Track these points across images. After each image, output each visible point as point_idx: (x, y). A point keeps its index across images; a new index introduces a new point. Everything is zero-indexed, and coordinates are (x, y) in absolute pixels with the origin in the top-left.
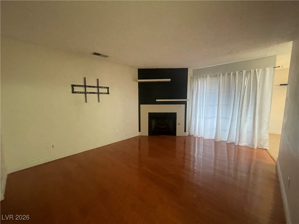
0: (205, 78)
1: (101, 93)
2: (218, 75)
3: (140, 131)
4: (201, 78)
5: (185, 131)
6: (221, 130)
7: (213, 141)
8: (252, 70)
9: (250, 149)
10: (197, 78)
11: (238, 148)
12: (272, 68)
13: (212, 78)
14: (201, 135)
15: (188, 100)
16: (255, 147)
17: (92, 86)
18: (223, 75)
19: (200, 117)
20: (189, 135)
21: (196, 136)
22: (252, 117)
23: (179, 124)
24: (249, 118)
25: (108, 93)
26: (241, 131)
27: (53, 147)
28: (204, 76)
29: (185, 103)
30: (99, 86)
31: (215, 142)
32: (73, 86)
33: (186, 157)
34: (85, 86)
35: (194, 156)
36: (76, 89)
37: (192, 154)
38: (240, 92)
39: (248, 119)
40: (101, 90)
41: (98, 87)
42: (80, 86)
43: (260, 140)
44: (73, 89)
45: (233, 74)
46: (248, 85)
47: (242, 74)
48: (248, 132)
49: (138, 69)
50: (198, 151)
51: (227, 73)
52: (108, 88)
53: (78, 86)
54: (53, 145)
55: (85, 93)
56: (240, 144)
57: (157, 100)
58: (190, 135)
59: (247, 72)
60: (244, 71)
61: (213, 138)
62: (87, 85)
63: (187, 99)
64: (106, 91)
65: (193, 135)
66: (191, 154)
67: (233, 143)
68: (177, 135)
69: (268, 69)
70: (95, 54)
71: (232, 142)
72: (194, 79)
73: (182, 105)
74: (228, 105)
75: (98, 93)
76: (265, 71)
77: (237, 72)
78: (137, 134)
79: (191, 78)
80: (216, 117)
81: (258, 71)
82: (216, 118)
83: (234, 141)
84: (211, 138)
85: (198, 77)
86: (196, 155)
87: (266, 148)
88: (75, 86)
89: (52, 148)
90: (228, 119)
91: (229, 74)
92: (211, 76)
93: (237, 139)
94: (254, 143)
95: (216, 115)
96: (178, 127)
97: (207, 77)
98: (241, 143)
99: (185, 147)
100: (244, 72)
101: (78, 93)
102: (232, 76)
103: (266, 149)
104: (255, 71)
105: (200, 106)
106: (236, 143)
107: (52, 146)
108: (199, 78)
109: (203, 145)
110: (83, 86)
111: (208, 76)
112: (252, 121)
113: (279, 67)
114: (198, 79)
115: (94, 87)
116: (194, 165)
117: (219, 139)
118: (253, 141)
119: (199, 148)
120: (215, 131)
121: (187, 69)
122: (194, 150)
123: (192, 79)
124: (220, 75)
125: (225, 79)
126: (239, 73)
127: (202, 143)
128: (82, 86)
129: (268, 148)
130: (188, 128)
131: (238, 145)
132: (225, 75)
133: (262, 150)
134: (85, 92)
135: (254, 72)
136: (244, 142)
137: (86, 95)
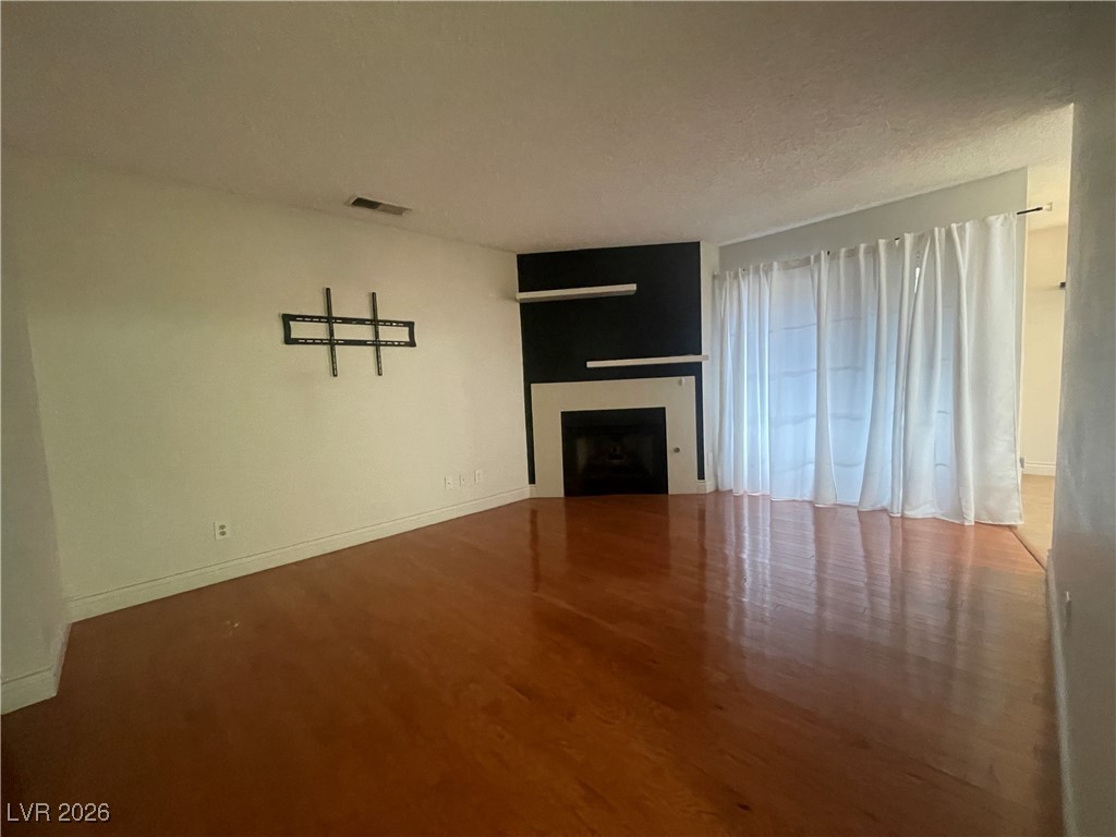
0: (766, 273)
1: (387, 344)
2: (812, 257)
3: (532, 480)
4: (751, 276)
5: (701, 476)
6: (836, 464)
7: (808, 506)
8: (936, 229)
9: (951, 531)
10: (736, 276)
11: (904, 528)
12: (1014, 218)
13: (791, 271)
14: (763, 489)
15: (707, 358)
16: (970, 521)
17: (355, 320)
18: (832, 259)
19: (753, 422)
20: (717, 490)
21: (741, 492)
22: (950, 407)
23: (677, 450)
24: (939, 412)
25: (412, 344)
26: (909, 463)
27: (223, 534)
28: (762, 265)
29: (695, 370)
30: (379, 318)
31: (817, 511)
32: (287, 319)
33: (710, 561)
34: (329, 320)
35: (740, 561)
36: (298, 330)
37: (730, 551)
38: (897, 315)
39: (935, 416)
40: (386, 333)
41: (375, 322)
42: (312, 319)
43: (985, 491)
44: (287, 330)
45: (867, 252)
46: (925, 286)
47: (902, 245)
48: (937, 465)
49: (518, 256)
50: (754, 542)
51: (843, 250)
52: (410, 325)
53: (304, 318)
54: (222, 527)
55: (332, 343)
56: (909, 513)
57: (590, 364)
58: (720, 487)
59: (919, 241)
60: (906, 235)
61: (808, 496)
62: (334, 315)
63: (700, 353)
64: (402, 334)
65: (731, 491)
66: (727, 552)
67: (884, 510)
68: (671, 491)
69: (997, 222)
70: (360, 202)
71: (879, 507)
72: (725, 279)
73: (683, 378)
74: (854, 367)
75: (377, 344)
76: (985, 228)
77: (882, 242)
78: (525, 491)
79: (714, 277)
80: (813, 416)
81: (962, 230)
82: (813, 422)
83: (885, 503)
84: (798, 498)
85: (740, 270)
86: (745, 556)
87: (1013, 523)
88: (294, 318)
89: (219, 537)
90: (859, 418)
91: (853, 253)
92: (786, 267)
93: (896, 492)
94: (963, 503)
95: (813, 410)
96: (672, 460)
97: (772, 270)
98: (913, 509)
99: (702, 530)
100: (909, 239)
101: (306, 342)
102: (865, 259)
103: (1010, 527)
104: (949, 234)
105: (751, 377)
106: (895, 510)
107: (218, 531)
108: (743, 276)
109: (772, 521)
110: (322, 317)
111: (775, 264)
112: (950, 419)
113: (1038, 209)
114: (741, 278)
115: (361, 322)
116: (740, 589)
117: (828, 499)
118: (960, 499)
119: (754, 532)
120: (811, 468)
121: (697, 245)
122: (739, 538)
123: (716, 282)
124: (818, 258)
125: (839, 271)
126: (890, 246)
127: (764, 515)
128: (319, 319)
129: (1019, 523)
130: (711, 464)
131: (903, 517)
132: (839, 258)
133: (996, 529)
134: (330, 340)
135: (944, 236)
136: (925, 506)
137: (332, 350)
